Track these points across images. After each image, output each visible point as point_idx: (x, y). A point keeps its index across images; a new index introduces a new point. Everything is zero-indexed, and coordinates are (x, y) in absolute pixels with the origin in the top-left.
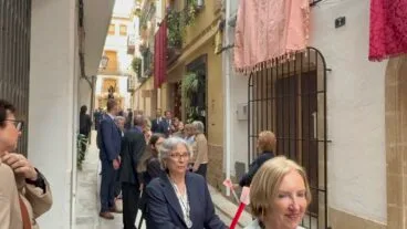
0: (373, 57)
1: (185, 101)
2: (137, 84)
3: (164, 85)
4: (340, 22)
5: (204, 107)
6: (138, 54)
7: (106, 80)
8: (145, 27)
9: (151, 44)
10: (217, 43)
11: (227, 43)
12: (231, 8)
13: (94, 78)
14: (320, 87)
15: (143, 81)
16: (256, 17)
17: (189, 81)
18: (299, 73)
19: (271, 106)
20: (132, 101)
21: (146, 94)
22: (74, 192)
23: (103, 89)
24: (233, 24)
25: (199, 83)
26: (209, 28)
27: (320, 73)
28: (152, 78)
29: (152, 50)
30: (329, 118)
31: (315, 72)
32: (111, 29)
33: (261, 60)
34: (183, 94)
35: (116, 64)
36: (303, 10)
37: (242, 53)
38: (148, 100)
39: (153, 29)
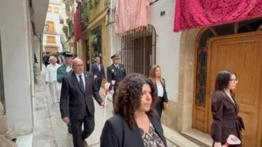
0: (176, 30)
1: (91, 49)
2: (66, 40)
3: (80, 41)
4: (163, 13)
5: (101, 52)
6: (66, 24)
7: (48, 37)
8: (69, 10)
9: (72, 19)
11: (111, 20)
12: (113, 3)
13: (41, 36)
14: (153, 43)
15: (69, 38)
16: (125, 8)
17: (92, 39)
18: (144, 36)
19: (132, 52)
21: (71, 45)
22: (33, 94)
24: (114, 11)
25: (98, 40)
26: (102, 13)
27: (154, 37)
28: (74, 37)
29: (73, 22)
30: (157, 58)
31: (152, 36)
32: (49, 9)
33: (127, 29)
34: (90, 46)
36: (147, 6)
37: (118, 26)
38: (72, 48)
39: (73, 11)
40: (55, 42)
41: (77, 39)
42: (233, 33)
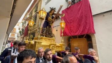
0: (61, 36)
2: (19, 35)
4: (57, 30)
6: (21, 30)
8: (24, 25)
10: (38, 30)
15: (21, 35)
20: (18, 39)
21: (21, 38)
23: (11, 36)
25: (33, 37)
26: (36, 28)
28: (23, 35)
29: (24, 30)
35: (15, 31)
39: (25, 26)
40: (14, 36)
41: (25, 36)
42: (77, 38)
